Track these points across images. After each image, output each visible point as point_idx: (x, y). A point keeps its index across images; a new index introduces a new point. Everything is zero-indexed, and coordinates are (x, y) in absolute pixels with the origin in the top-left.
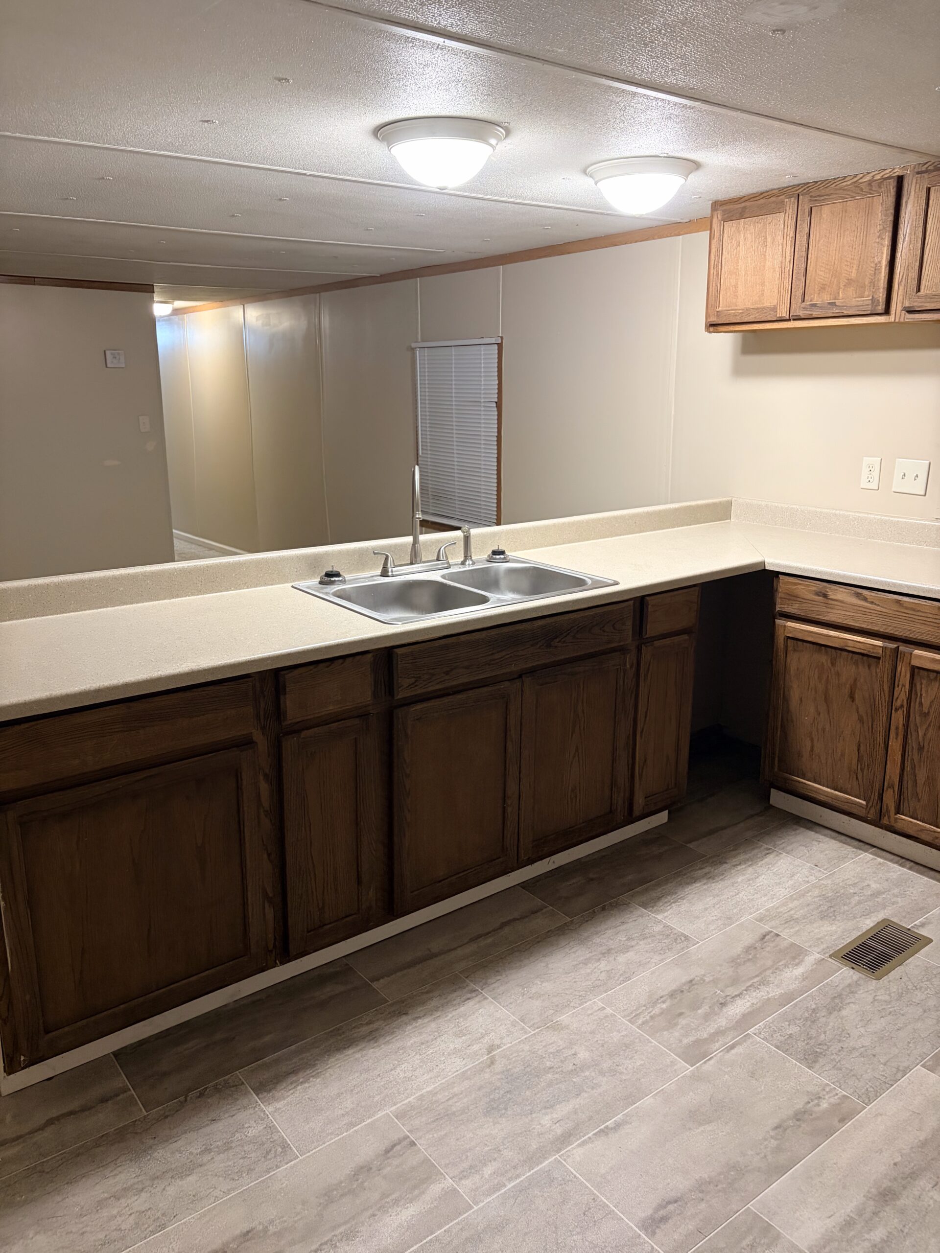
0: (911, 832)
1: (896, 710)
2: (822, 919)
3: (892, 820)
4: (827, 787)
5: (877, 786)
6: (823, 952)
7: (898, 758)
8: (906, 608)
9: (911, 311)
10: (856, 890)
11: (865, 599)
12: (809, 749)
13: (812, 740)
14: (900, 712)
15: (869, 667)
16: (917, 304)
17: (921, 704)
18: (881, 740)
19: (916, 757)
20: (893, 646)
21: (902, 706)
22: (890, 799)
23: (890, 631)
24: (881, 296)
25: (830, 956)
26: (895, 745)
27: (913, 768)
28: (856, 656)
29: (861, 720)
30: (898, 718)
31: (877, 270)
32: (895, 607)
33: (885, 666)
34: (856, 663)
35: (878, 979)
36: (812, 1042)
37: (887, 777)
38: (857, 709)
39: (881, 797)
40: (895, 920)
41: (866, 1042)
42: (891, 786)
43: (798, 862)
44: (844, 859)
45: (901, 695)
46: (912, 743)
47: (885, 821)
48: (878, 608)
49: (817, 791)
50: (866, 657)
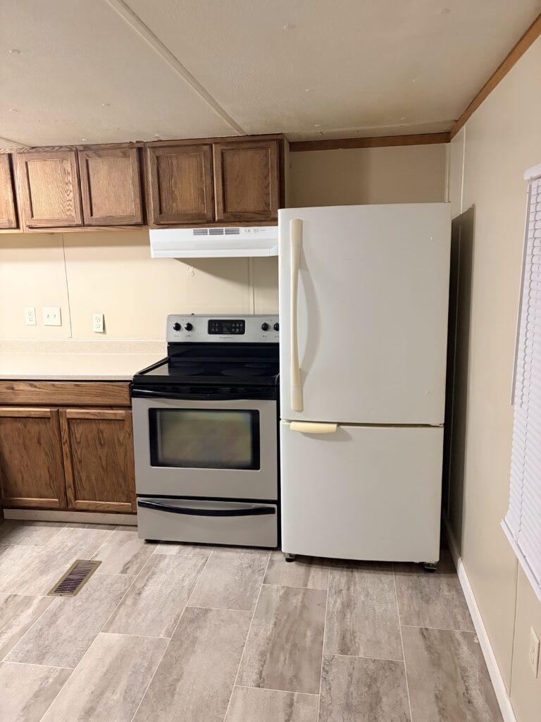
0: (85, 508)
1: (64, 444)
2: (41, 575)
3: (74, 504)
4: (36, 497)
5: (62, 489)
6: (44, 593)
7: (70, 470)
8: (59, 388)
9: (31, 228)
10: (60, 551)
11: (36, 387)
12: (20, 479)
13: (22, 473)
14: (66, 445)
15: (45, 424)
16: (33, 224)
17: (76, 438)
18: (60, 463)
19: (79, 467)
20: (55, 409)
21: (66, 441)
22: (70, 493)
23: (52, 402)
24: (13, 218)
25: (48, 595)
26: (67, 463)
27: (79, 473)
28: (37, 420)
29: (46, 454)
30: (66, 448)
31: (7, 204)
32: (53, 388)
33: (53, 422)
34: (38, 424)
35: (75, 595)
36: (41, 648)
37: (67, 482)
38: (44, 450)
39: (65, 493)
40: (82, 559)
41: (71, 633)
42: (70, 487)
43: (24, 547)
44: (52, 535)
45: (65, 436)
46: (76, 460)
47: (70, 507)
48: (44, 391)
49: (30, 501)
50: (43, 419)
